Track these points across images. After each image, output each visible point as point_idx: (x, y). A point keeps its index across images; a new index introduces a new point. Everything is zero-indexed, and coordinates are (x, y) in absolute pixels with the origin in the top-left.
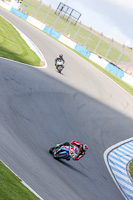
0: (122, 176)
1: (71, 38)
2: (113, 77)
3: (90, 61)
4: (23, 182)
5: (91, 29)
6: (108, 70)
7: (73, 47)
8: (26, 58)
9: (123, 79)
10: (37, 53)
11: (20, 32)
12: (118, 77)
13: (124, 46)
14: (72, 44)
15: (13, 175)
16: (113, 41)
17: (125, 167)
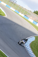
1: (14, 8)
3: (19, 15)
5: (19, 6)
6: (24, 17)
7: (14, 11)
8: (1, 14)
10: (4, 12)
12: (27, 19)
13: (29, 11)
16: (26, 9)
17: (29, 45)
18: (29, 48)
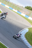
0: (23, 38)
1: (8, 6)
2: (19, 14)
5: (13, 3)
6: (17, 12)
9: (21, 14)
12: (20, 14)
13: (21, 7)
16: (18, 5)
17: (24, 36)
18: (25, 38)
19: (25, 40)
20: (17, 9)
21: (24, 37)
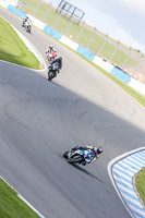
1: (74, 39)
2: (119, 83)
4: (19, 196)
5: (95, 29)
7: (75, 49)
8: (24, 60)
10: (36, 55)
11: (17, 32)
12: (124, 81)
13: (130, 49)
14: (75, 46)
15: (9, 188)
16: (119, 43)
17: (130, 179)
19: (132, 200)
20: (113, 60)
21: (130, 185)
